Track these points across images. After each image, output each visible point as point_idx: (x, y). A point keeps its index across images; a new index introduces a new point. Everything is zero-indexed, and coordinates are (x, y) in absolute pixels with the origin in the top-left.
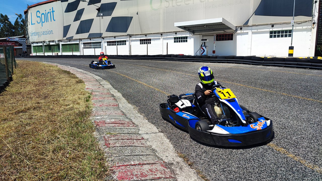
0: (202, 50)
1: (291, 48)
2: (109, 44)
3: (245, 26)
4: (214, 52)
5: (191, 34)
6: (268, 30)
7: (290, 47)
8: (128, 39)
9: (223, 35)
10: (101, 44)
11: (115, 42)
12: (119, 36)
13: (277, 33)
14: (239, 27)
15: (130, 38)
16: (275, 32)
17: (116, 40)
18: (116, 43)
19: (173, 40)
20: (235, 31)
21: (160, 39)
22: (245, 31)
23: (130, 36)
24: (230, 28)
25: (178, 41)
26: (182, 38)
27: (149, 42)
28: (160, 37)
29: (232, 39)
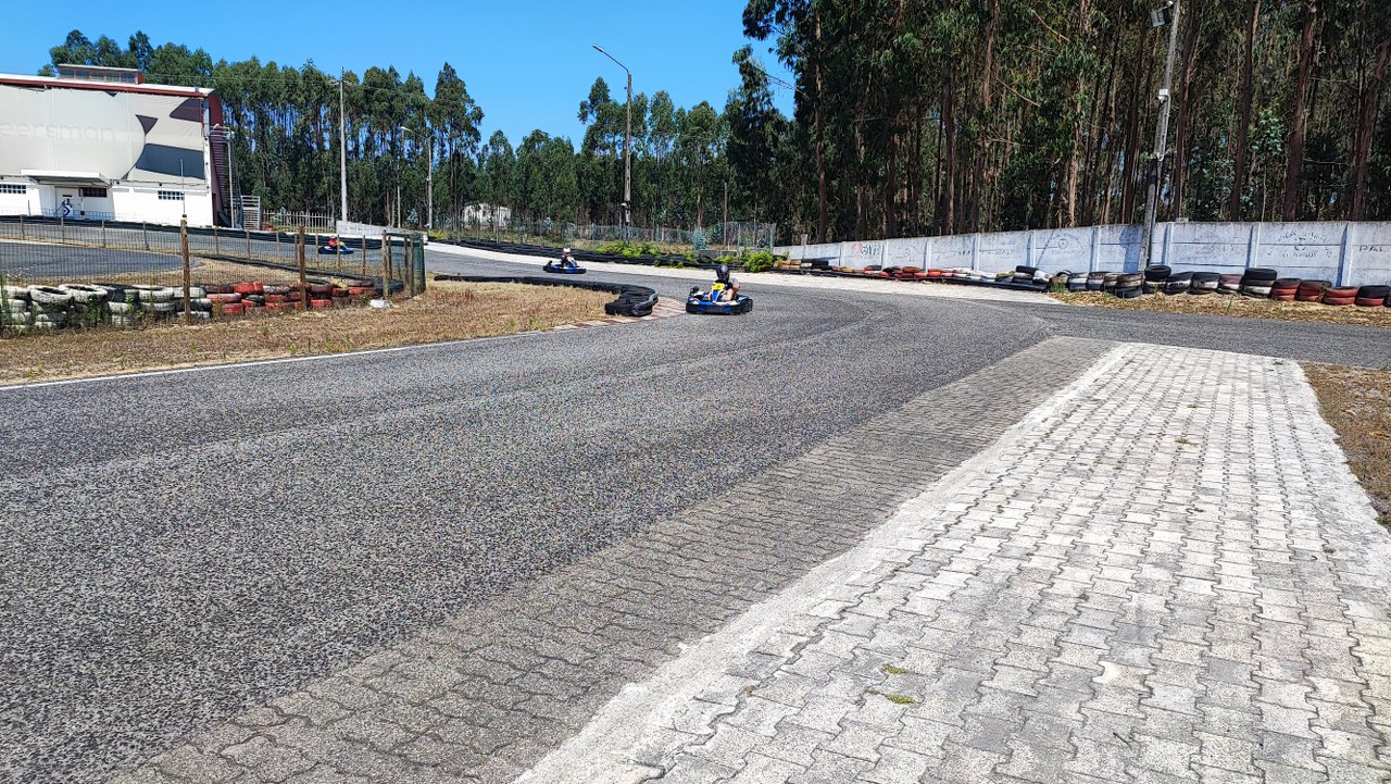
3: (123, 180)
6: (155, 189)
7: (182, 214)
9: (90, 189)
13: (166, 194)
14: (115, 180)
16: (164, 193)
20: (109, 185)
22: (124, 188)
24: (101, 182)
25: (6, 190)
26: (14, 186)
29: (105, 196)
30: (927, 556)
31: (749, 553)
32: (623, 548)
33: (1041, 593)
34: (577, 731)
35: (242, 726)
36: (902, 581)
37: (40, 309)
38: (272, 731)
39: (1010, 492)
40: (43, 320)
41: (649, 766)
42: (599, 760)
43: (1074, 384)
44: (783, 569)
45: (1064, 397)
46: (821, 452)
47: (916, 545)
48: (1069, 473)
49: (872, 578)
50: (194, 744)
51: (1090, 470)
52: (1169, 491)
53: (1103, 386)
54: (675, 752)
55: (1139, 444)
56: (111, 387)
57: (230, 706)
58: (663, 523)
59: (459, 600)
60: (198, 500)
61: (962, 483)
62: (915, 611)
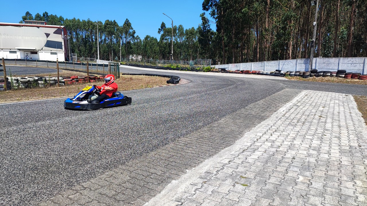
7: (57, 58)
9: (33, 52)
14: (39, 50)
16: (52, 53)
22: (42, 52)
24: (36, 51)
25: (11, 53)
26: (14, 52)
29: (37, 54)
30: (252, 147)
31: (205, 146)
32: (172, 145)
33: (282, 157)
34: (160, 192)
35: (73, 190)
36: (245, 154)
37: (21, 83)
38: (81, 192)
39: (274, 130)
40: (21, 86)
41: (178, 202)
42: (165, 200)
43: (291, 101)
44: (214, 150)
45: (289, 105)
46: (224, 120)
47: (249, 144)
48: (290, 125)
49: (237, 153)
50: (61, 195)
51: (296, 124)
52: (317, 130)
53: (299, 102)
54: (185, 198)
55: (309, 118)
56: (39, 103)
57: (70, 185)
58: (182, 138)
59: (129, 158)
60: (62, 132)
61: (261, 128)
62: (249, 162)
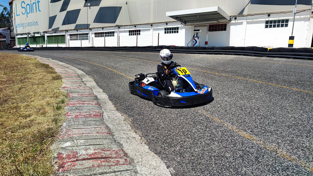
0: (194, 41)
1: (292, 38)
2: (96, 35)
3: (240, 15)
4: (206, 43)
5: (183, 24)
6: (264, 19)
7: (290, 37)
8: (116, 30)
9: (216, 26)
10: (89, 35)
11: (103, 33)
12: (108, 27)
13: (273, 23)
14: (233, 16)
15: (118, 29)
16: (271, 22)
17: (104, 31)
18: (104, 35)
19: (164, 31)
20: (229, 21)
21: (149, 30)
22: (239, 21)
23: (119, 27)
24: (224, 18)
25: (168, 31)
26: (173, 29)
27: (138, 33)
28: (150, 28)
29: (225, 29)
